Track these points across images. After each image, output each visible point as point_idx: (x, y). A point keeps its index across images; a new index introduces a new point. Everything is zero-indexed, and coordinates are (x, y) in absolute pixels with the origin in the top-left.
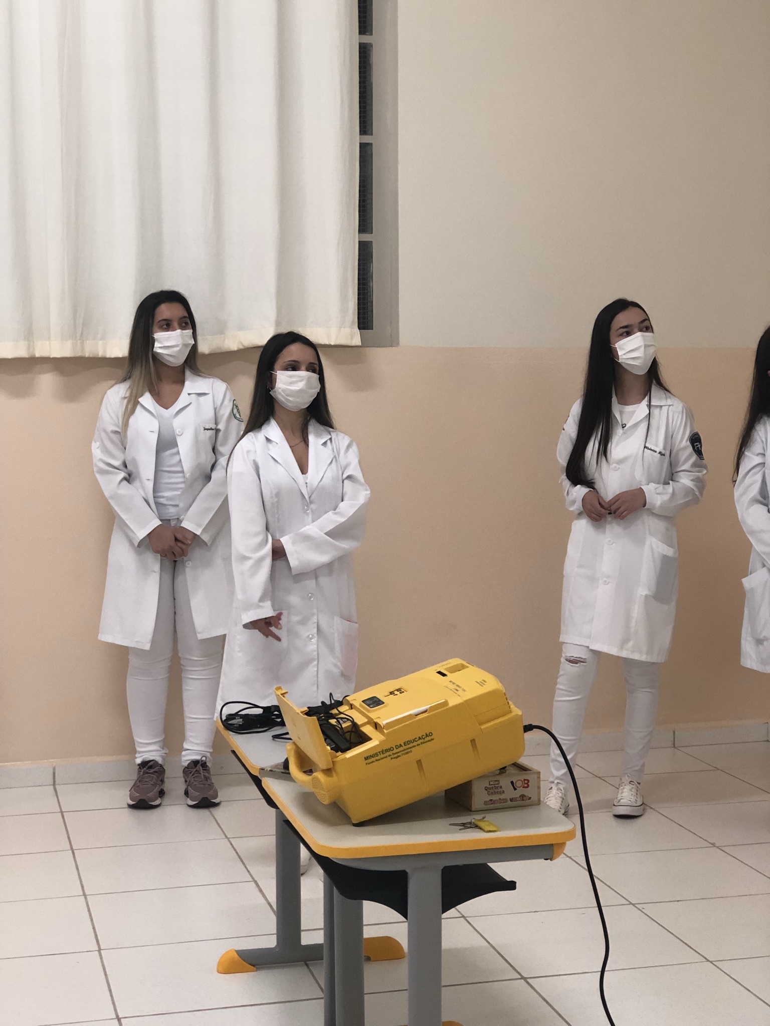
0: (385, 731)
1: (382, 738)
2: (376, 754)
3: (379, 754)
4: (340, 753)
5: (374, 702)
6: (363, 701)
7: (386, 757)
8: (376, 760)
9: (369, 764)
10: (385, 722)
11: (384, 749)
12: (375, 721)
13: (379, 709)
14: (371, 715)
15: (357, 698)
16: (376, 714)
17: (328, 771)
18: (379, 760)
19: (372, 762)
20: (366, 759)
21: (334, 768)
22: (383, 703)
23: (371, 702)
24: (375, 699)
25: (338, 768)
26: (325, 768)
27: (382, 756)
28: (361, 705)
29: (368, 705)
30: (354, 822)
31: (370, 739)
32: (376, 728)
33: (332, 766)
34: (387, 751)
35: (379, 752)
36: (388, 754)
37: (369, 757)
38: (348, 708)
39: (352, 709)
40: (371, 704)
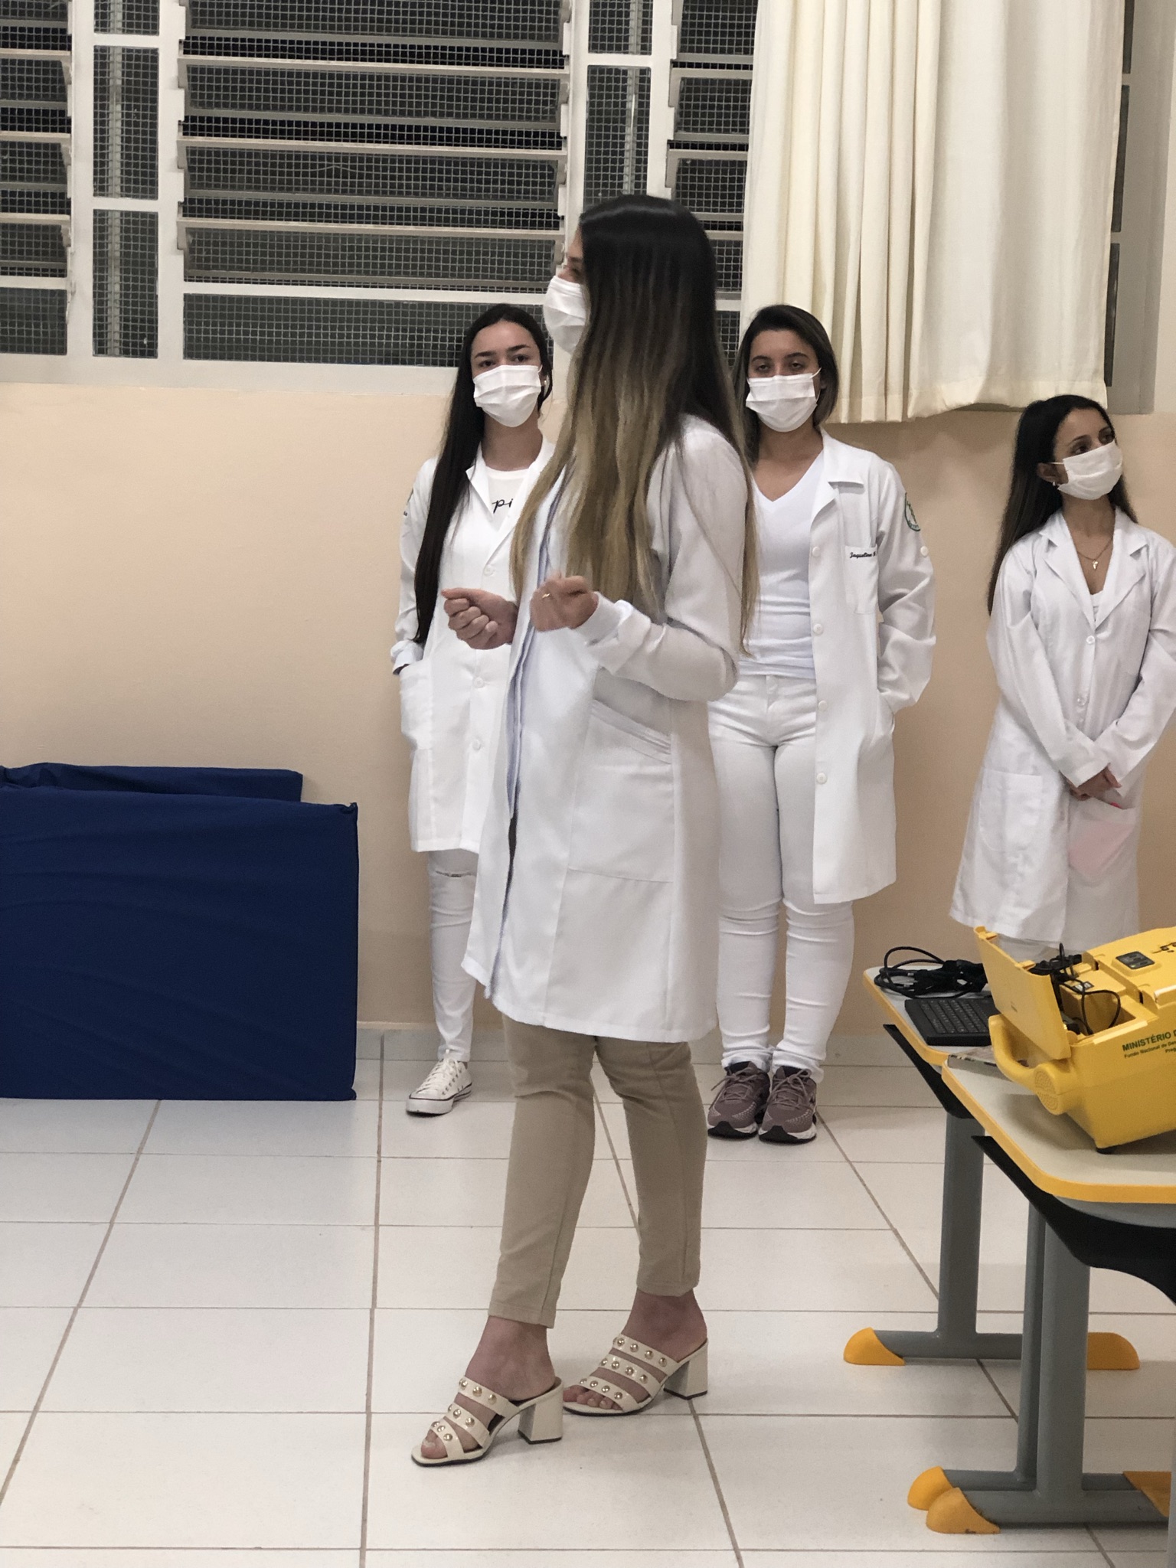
0: (1159, 1007)
1: (1153, 1017)
2: (1142, 1043)
3: (1146, 1041)
4: (1082, 1036)
5: (1137, 960)
6: (1118, 958)
7: (1158, 1047)
8: (1142, 1052)
9: (1130, 1056)
10: (1158, 992)
11: (1155, 1035)
12: (1141, 989)
13: (1145, 972)
14: (1132, 980)
15: (1108, 952)
16: (1140, 978)
17: (1062, 1063)
18: (1146, 1051)
19: (1135, 1054)
20: (1125, 1048)
21: (1072, 1058)
22: (1153, 963)
23: (1132, 960)
24: (1138, 956)
25: (1079, 1058)
26: (1058, 1057)
27: (1152, 1045)
28: (1113, 964)
29: (1128, 965)
30: (1100, 1146)
31: (1132, 1018)
32: (1141, 1001)
33: (1068, 1055)
34: (1159, 1037)
35: (1148, 1039)
36: (1160, 1043)
37: (1130, 1046)
38: (1090, 968)
39: (1097, 969)
40: (1133, 963)
